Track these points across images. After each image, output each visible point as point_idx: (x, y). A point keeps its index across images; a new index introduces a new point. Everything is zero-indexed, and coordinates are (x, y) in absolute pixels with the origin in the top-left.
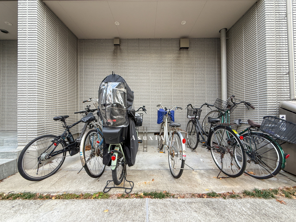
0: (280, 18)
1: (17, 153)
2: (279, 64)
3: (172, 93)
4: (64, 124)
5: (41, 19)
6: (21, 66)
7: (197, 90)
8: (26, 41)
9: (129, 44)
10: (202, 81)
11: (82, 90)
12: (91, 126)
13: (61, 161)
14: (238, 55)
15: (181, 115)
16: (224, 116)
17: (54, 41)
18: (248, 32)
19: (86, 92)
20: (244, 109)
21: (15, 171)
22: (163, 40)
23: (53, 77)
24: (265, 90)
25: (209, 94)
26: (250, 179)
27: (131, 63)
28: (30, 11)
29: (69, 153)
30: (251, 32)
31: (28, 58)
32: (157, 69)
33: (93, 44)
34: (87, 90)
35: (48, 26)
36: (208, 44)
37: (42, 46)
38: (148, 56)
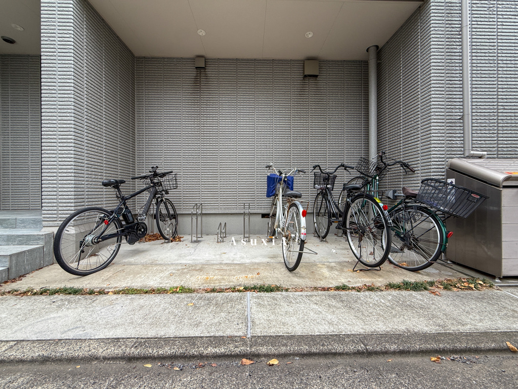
0: (453, 33)
1: (44, 237)
2: (450, 103)
3: (290, 150)
4: (118, 193)
5: (78, 23)
6: (47, 99)
7: (332, 145)
8: (54, 58)
9: (220, 68)
10: (339, 131)
11: (141, 142)
12: (159, 200)
13: (114, 251)
14: (394, 88)
15: (305, 185)
16: (370, 185)
17: (98, 59)
18: (408, 53)
19: (149, 147)
20: (401, 174)
21: (41, 264)
22: (277, 62)
23: (96, 118)
24: (429, 142)
25: (349, 152)
26: (401, 272)
27: (224, 99)
28: (61, 9)
29: (126, 239)
30: (411, 53)
31: (59, 86)
32: (266, 109)
33: (161, 65)
34: (150, 142)
35: (89, 34)
36: (349, 70)
37: (80, 67)
38: (253, 88)
